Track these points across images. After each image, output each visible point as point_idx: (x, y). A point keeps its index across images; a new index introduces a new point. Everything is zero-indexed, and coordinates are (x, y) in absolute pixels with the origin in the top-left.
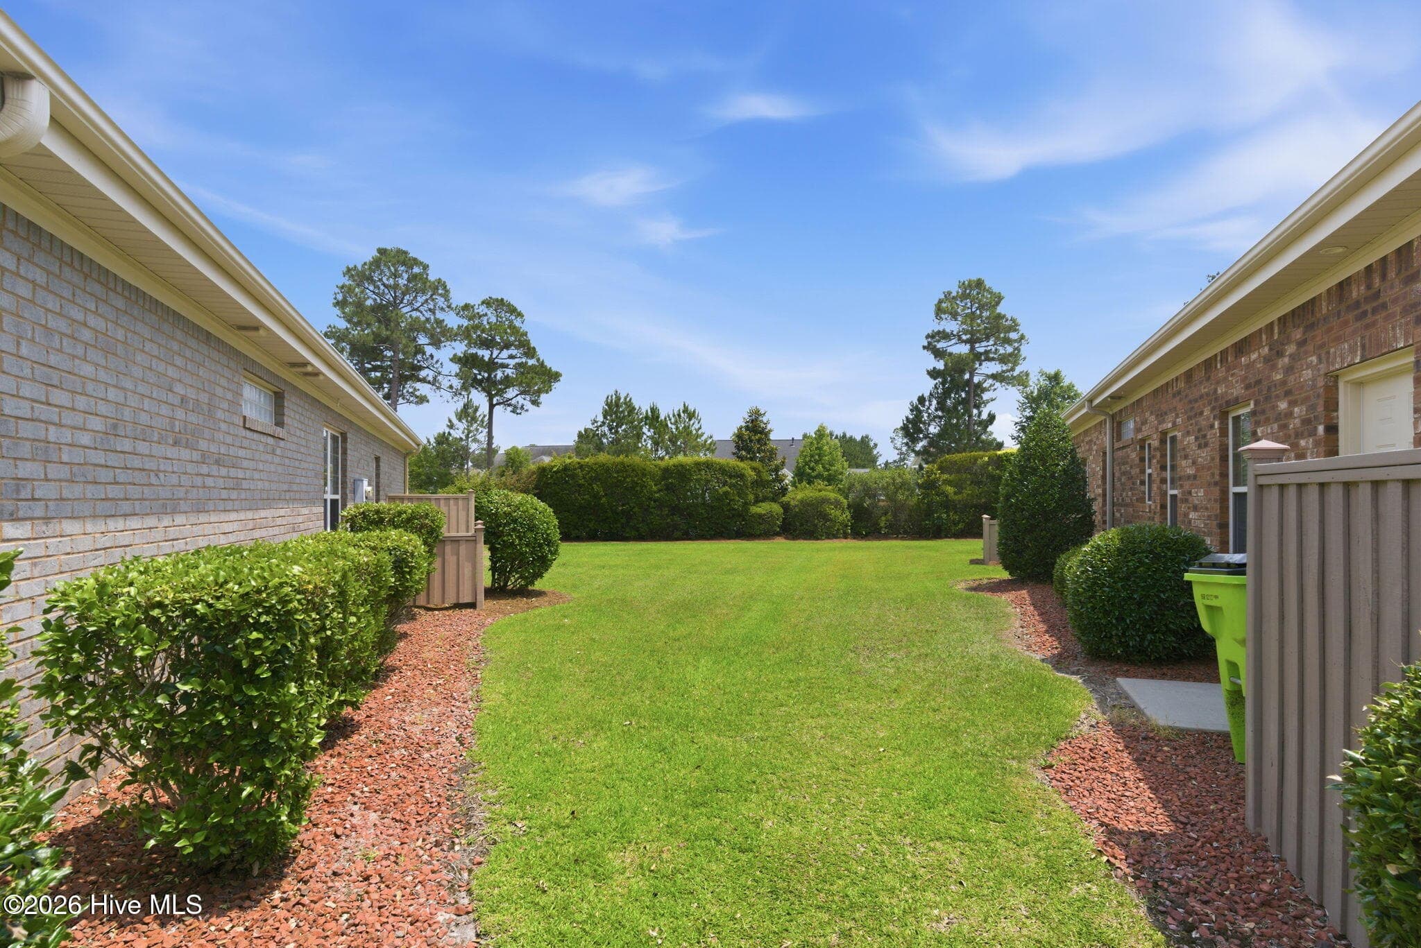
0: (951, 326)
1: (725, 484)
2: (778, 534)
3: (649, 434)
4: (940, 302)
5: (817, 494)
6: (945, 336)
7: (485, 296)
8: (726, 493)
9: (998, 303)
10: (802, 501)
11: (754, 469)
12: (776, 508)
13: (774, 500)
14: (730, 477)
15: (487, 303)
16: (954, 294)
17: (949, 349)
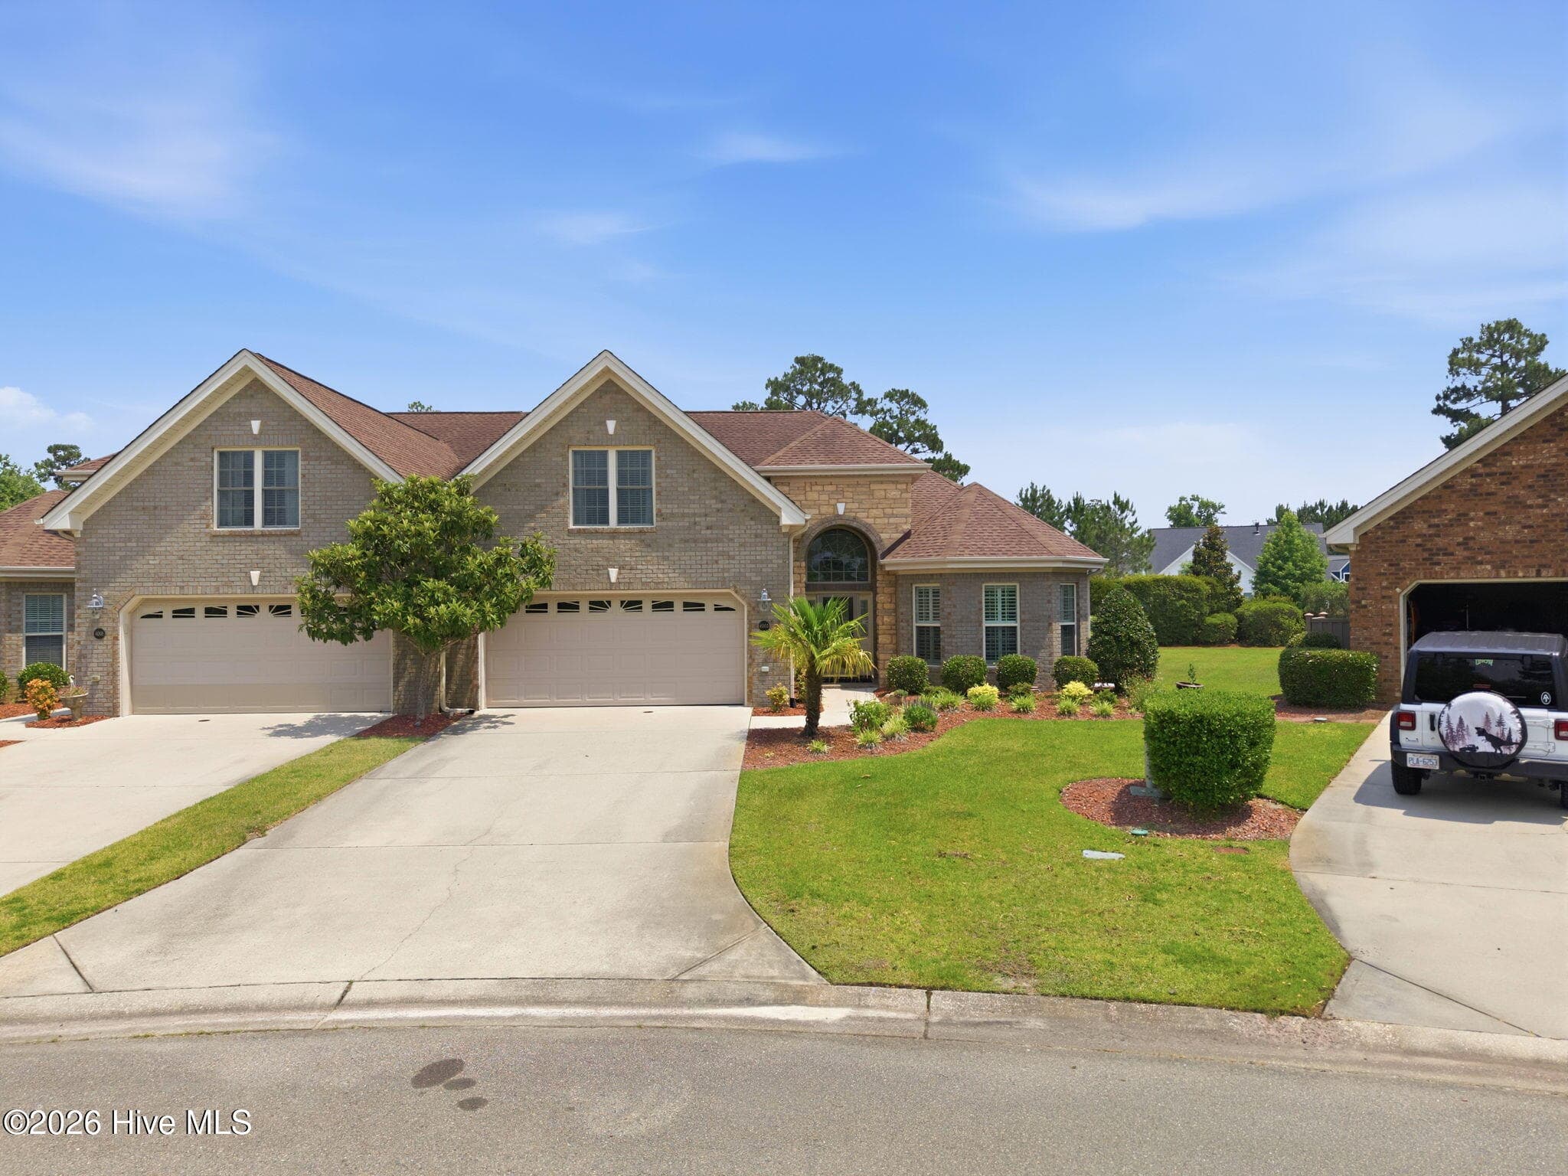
0: (1472, 381)
1: (1181, 597)
2: (1232, 642)
3: (1071, 529)
4: (1456, 352)
5: (1271, 605)
6: (1464, 393)
7: (888, 389)
8: (1183, 606)
9: (1541, 349)
10: (1256, 612)
11: (1208, 583)
12: (1231, 618)
13: (1229, 611)
14: (1187, 591)
15: (890, 396)
16: (1476, 340)
17: (1474, 411)
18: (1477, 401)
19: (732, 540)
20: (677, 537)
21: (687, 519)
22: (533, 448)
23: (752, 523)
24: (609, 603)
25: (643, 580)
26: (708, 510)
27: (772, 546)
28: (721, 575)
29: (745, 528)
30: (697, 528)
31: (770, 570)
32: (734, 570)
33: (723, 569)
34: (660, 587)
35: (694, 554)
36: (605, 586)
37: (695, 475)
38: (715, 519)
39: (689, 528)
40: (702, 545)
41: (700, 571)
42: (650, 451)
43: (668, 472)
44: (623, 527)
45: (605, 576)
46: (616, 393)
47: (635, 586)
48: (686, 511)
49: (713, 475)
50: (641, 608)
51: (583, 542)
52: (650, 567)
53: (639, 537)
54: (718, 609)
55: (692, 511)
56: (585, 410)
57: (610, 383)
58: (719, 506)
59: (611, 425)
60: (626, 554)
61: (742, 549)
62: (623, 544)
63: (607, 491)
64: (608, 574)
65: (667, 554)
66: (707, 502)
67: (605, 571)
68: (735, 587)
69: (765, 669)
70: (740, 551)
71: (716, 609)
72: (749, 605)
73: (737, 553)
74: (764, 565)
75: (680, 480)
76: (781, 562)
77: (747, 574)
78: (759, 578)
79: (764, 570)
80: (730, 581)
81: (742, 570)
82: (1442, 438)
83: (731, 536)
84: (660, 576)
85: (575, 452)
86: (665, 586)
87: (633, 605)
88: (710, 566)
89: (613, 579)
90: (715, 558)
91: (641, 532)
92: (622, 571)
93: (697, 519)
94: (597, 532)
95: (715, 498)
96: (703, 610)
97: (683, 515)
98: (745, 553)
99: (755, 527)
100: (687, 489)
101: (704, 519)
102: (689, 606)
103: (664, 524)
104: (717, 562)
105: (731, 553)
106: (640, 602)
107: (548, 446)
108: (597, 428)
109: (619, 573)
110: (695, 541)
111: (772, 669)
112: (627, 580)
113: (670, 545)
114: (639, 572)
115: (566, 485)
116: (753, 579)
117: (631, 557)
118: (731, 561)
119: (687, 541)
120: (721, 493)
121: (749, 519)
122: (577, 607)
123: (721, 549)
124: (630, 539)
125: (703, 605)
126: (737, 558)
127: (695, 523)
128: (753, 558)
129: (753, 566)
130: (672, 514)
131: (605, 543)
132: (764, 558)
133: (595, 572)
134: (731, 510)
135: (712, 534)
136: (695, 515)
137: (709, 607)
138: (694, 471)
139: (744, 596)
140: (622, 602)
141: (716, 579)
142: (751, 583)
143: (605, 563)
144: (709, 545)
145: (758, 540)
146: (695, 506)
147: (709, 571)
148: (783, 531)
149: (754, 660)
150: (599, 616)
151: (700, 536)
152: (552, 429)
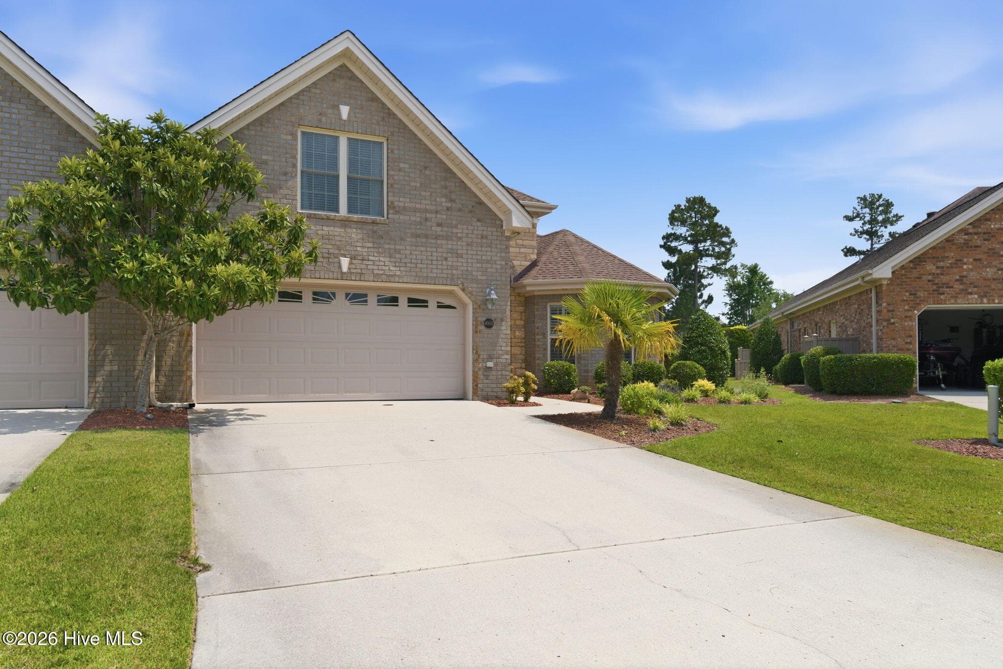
4: (673, 212)
6: (676, 237)
9: (715, 215)
16: (683, 207)
17: (679, 248)
18: (681, 243)
19: (461, 238)
20: (408, 231)
21: (418, 214)
22: (259, 121)
23: (479, 224)
24: (334, 294)
25: (375, 272)
26: (439, 208)
27: (496, 248)
28: (450, 272)
29: (472, 228)
30: (429, 224)
31: (494, 271)
32: (462, 268)
33: (452, 266)
34: (392, 280)
35: (423, 249)
36: (335, 275)
37: (427, 172)
38: (445, 217)
39: (420, 223)
40: (433, 241)
41: (431, 266)
42: (381, 143)
43: (402, 165)
44: (355, 217)
45: (336, 265)
46: (350, 79)
47: (367, 278)
48: (418, 206)
49: (444, 175)
50: (366, 301)
51: (313, 227)
52: (381, 259)
53: (371, 227)
54: (441, 306)
55: (423, 206)
56: (318, 91)
57: (343, 67)
58: (449, 205)
59: (345, 111)
60: (358, 244)
61: (469, 248)
62: (354, 234)
63: (337, 177)
64: (339, 263)
65: (398, 247)
66: (438, 199)
67: (336, 260)
68: (463, 285)
69: (490, 364)
70: (467, 250)
71: (439, 307)
72: (474, 302)
73: (465, 252)
74: (490, 266)
75: (412, 175)
76: (503, 263)
77: (474, 273)
78: (484, 278)
79: (489, 270)
80: (458, 278)
81: (469, 269)
82: (663, 262)
83: (459, 235)
84: (392, 268)
85: (303, 133)
86: (397, 279)
87: (357, 298)
88: (440, 263)
89: (345, 269)
90: (445, 255)
91: (374, 223)
92: (354, 261)
93: (428, 215)
94: (328, 218)
95: (446, 196)
96: (427, 306)
97: (416, 210)
98: (472, 252)
99: (481, 228)
100: (418, 185)
101: (434, 216)
102: (414, 302)
103: (397, 216)
104: (446, 259)
105: (459, 252)
106: (366, 295)
107: (276, 121)
108: (330, 111)
109: (351, 263)
110: (427, 236)
111: (496, 365)
112: (359, 271)
113: (402, 239)
114: (371, 263)
115: (294, 166)
116: (479, 278)
117: (363, 247)
118: (459, 259)
119: (418, 236)
120: (451, 192)
121: (475, 220)
122: (300, 297)
123: (450, 246)
124: (362, 228)
125: (426, 302)
126: (465, 256)
127: (426, 219)
128: (479, 257)
129: (479, 265)
130: (404, 208)
131: (338, 230)
132: (489, 258)
133: (326, 260)
134: (459, 210)
135: (442, 231)
136: (426, 211)
137: (432, 304)
138: (426, 168)
139: (470, 294)
140: (347, 295)
141: (445, 276)
142: (477, 281)
143: (336, 252)
144: (439, 242)
145: (484, 241)
146: (427, 202)
147: (439, 267)
148: (506, 234)
149: (479, 355)
150: (320, 307)
151: (430, 232)
152: (282, 104)
